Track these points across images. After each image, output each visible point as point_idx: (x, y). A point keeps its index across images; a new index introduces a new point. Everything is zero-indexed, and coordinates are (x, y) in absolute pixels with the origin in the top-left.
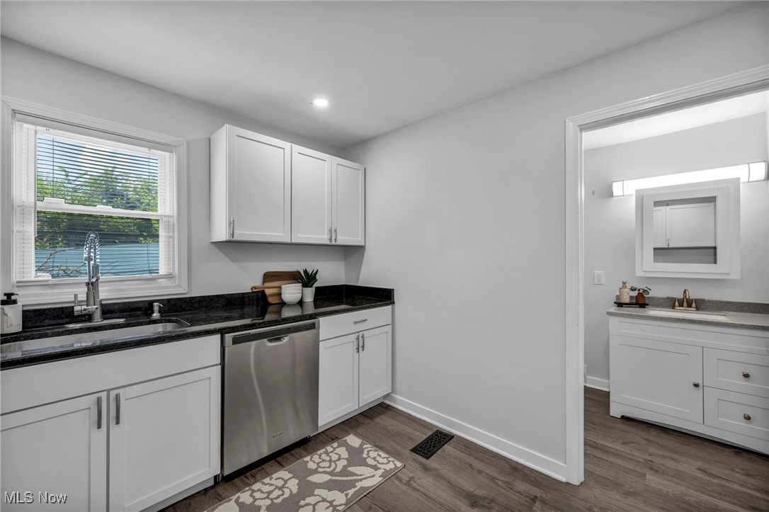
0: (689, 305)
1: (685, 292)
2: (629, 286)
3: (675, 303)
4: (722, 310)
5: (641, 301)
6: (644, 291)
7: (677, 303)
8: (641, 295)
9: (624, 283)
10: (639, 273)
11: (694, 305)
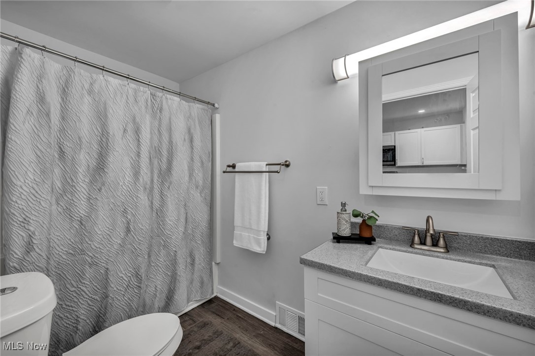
0: (435, 244)
1: (428, 221)
2: (349, 210)
3: (414, 236)
4: (486, 252)
5: (366, 234)
6: (370, 217)
7: (417, 239)
8: (365, 225)
9: (344, 205)
10: (364, 190)
11: (441, 242)
